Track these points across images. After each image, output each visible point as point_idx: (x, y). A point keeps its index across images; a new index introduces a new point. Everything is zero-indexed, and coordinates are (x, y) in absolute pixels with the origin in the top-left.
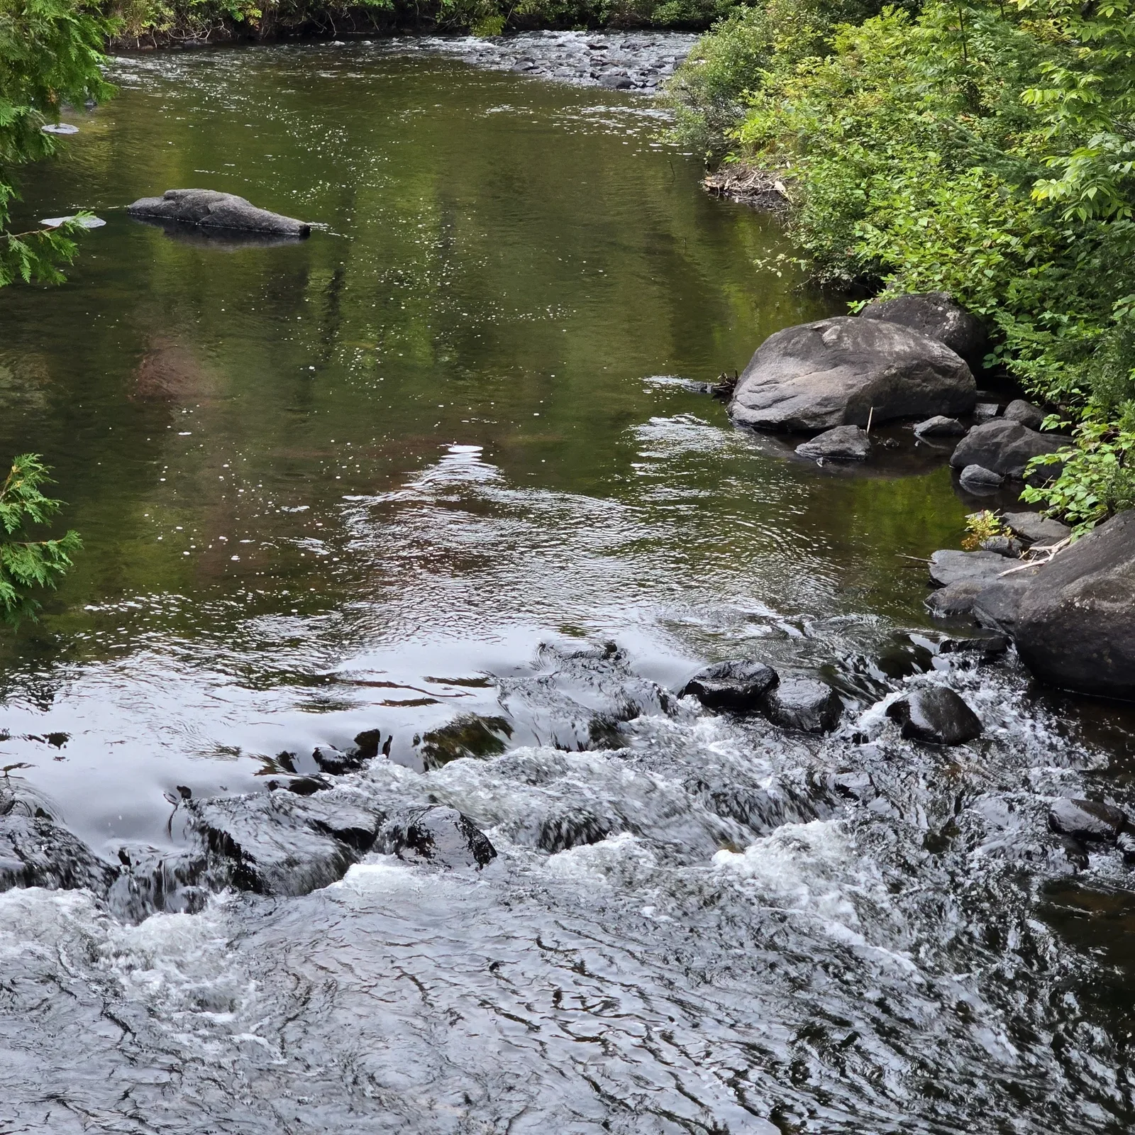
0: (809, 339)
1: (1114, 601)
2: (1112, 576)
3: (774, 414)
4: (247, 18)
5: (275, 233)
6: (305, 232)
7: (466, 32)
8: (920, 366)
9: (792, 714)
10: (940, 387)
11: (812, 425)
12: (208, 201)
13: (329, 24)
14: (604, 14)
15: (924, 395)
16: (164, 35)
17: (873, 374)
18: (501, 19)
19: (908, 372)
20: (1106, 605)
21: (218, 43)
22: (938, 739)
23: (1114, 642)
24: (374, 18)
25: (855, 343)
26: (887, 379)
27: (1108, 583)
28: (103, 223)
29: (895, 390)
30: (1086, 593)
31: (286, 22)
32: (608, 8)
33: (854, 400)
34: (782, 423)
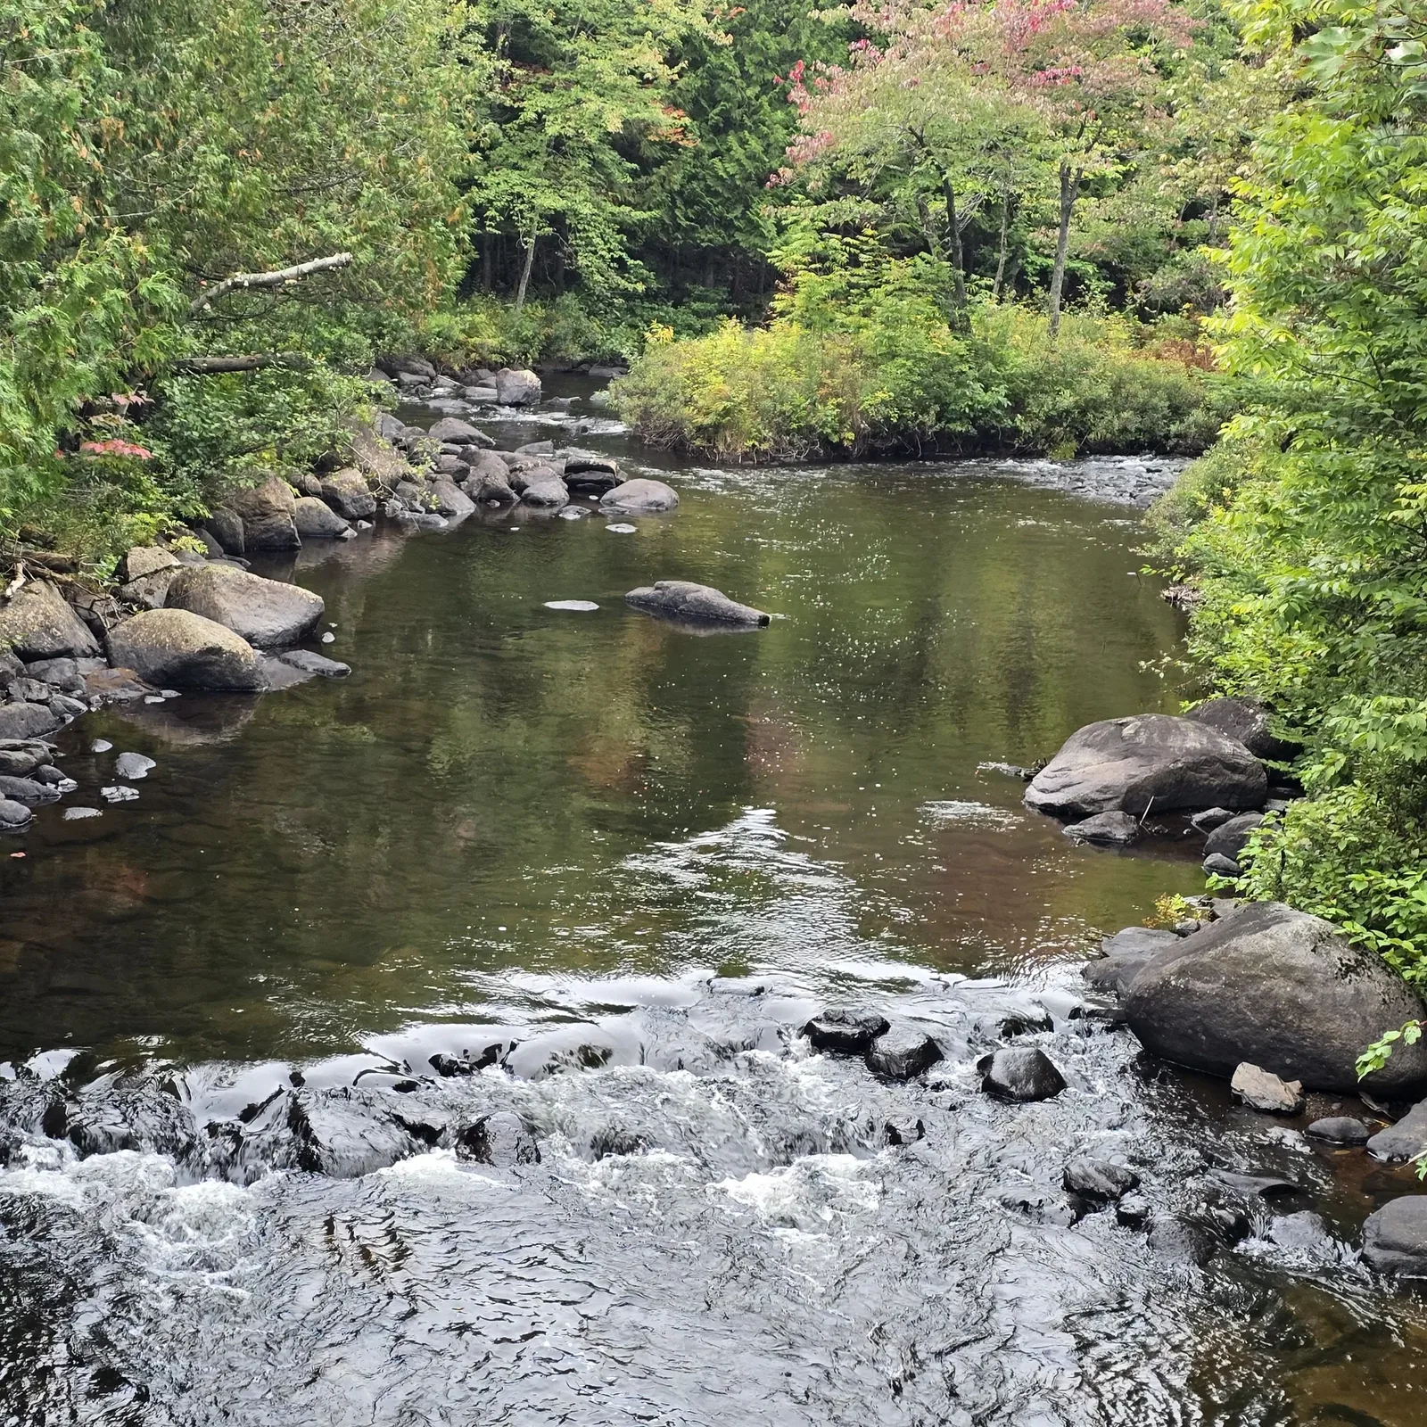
0: (1111, 733)
1: (1207, 982)
2: (1206, 959)
3: (1058, 799)
4: (841, 441)
5: (738, 621)
6: (764, 621)
7: (1041, 455)
8: (1209, 762)
9: (882, 1058)
10: (1227, 782)
11: (1090, 809)
12: (687, 592)
13: (916, 447)
14: (1171, 443)
15: (1210, 789)
16: (765, 452)
17: (1157, 766)
18: (1075, 444)
19: (1196, 767)
20: (1199, 985)
21: (813, 461)
22: (1011, 1094)
23: (1206, 1021)
24: (958, 442)
25: (1150, 739)
26: (1171, 772)
27: (1202, 965)
28: (596, 607)
29: (1180, 782)
30: (1181, 972)
31: (878, 444)
32: (1176, 436)
33: (1133, 790)
34: (1063, 806)
